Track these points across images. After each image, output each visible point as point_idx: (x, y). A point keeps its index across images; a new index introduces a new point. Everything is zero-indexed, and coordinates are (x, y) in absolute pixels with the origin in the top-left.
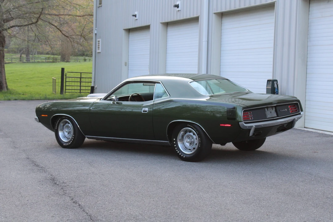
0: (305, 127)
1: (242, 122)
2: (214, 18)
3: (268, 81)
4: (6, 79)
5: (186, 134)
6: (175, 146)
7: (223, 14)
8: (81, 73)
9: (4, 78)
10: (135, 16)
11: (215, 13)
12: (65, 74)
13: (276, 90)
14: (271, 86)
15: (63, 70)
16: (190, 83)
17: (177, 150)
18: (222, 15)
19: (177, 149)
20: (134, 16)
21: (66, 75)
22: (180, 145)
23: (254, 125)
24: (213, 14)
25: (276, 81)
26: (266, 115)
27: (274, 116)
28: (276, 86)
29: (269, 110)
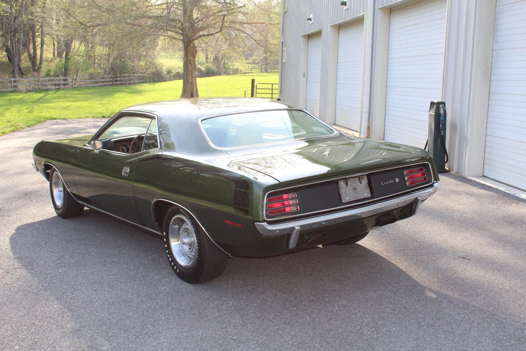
1: (264, 221)
2: (379, 14)
3: (432, 103)
4: (197, 91)
6: (165, 246)
7: (391, 9)
8: (272, 84)
9: (195, 90)
10: (311, 19)
11: (380, 8)
12: (255, 85)
13: (441, 117)
14: (434, 112)
15: (253, 81)
16: (202, 120)
18: (391, 11)
19: (168, 253)
20: (309, 19)
21: (256, 87)
23: (297, 225)
24: (379, 10)
25: (444, 103)
26: (340, 195)
27: (362, 197)
28: (442, 111)
29: (349, 183)
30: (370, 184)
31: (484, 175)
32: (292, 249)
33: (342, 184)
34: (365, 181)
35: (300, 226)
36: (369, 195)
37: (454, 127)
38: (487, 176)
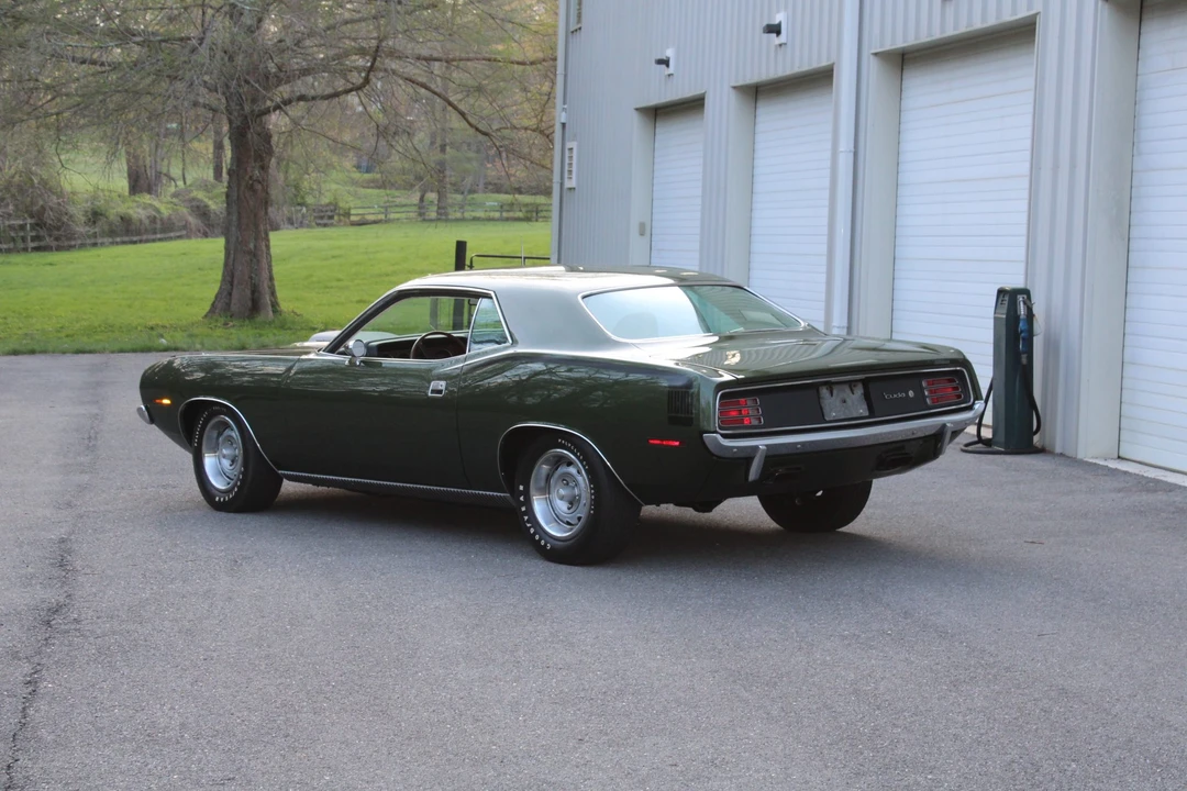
0: (1119, 457)
1: (715, 432)
2: (873, 68)
3: (1001, 292)
5: (557, 469)
6: (523, 509)
7: (906, 57)
10: (667, 63)
11: (876, 54)
13: (1021, 325)
14: (1005, 311)
15: (461, 246)
16: (584, 297)
17: (529, 525)
18: (904, 60)
19: (528, 521)
20: (662, 62)
22: (539, 507)
23: (762, 443)
24: (872, 57)
25: (1026, 292)
26: (821, 409)
27: (855, 415)
28: (1022, 310)
29: (835, 392)
30: (867, 397)
31: (1121, 455)
32: (754, 481)
33: (824, 392)
34: (859, 391)
35: (767, 446)
36: (867, 414)
37: (1052, 346)
38: (1127, 457)
